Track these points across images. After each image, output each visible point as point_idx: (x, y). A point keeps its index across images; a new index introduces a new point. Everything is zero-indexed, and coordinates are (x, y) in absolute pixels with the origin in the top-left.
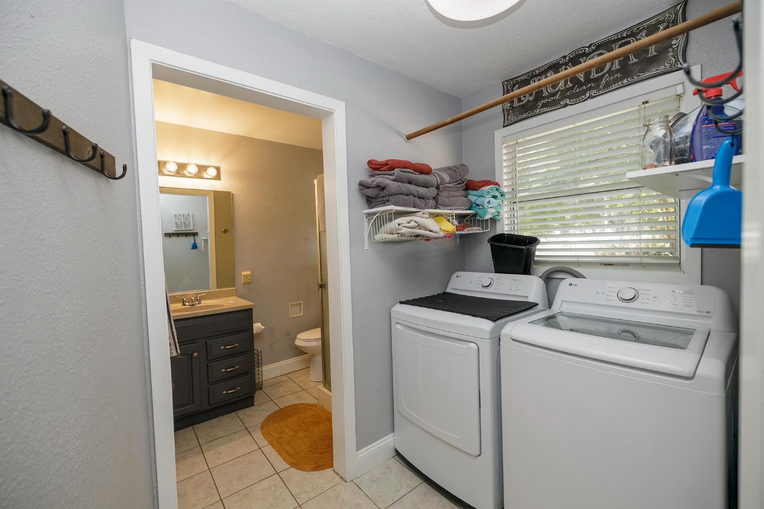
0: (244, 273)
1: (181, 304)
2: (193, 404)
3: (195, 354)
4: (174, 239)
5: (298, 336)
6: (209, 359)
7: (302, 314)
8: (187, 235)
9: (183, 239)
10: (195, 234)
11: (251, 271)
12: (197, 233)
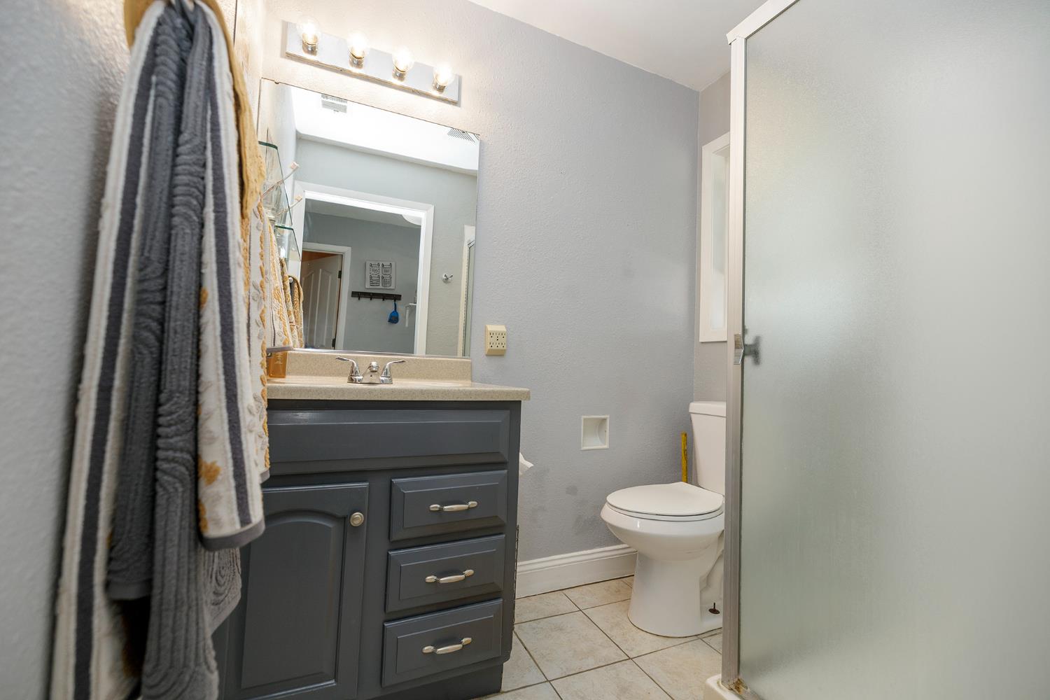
0: (491, 328)
1: (346, 379)
2: (335, 677)
3: (357, 515)
4: (364, 301)
5: (611, 498)
6: (394, 538)
7: (606, 446)
8: (384, 297)
9: (377, 303)
10: (396, 298)
11: (506, 325)
12: (400, 296)
